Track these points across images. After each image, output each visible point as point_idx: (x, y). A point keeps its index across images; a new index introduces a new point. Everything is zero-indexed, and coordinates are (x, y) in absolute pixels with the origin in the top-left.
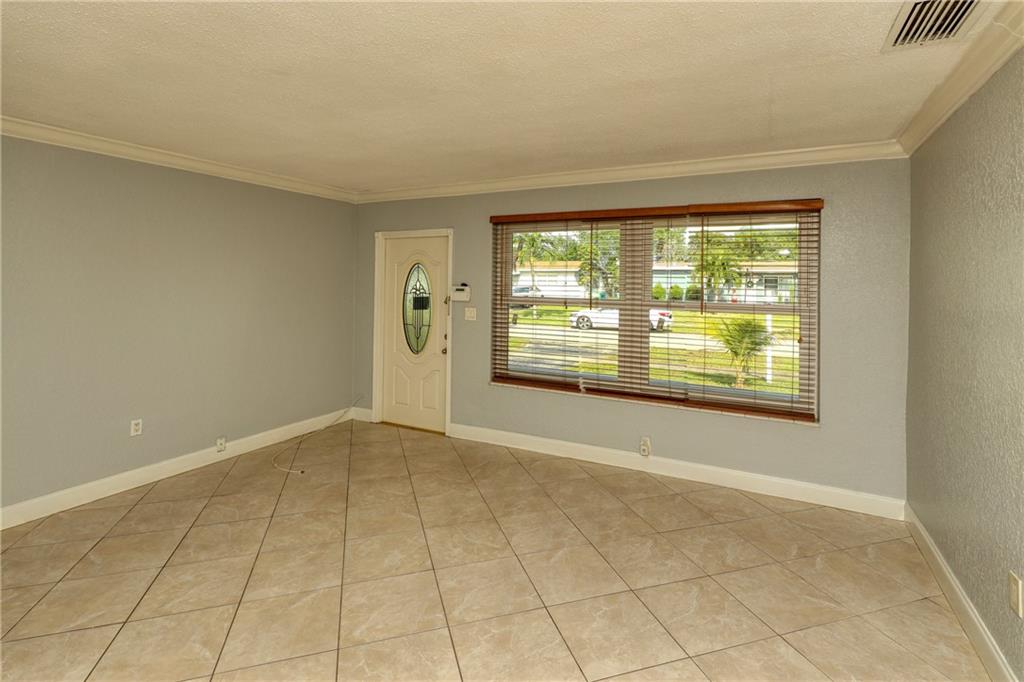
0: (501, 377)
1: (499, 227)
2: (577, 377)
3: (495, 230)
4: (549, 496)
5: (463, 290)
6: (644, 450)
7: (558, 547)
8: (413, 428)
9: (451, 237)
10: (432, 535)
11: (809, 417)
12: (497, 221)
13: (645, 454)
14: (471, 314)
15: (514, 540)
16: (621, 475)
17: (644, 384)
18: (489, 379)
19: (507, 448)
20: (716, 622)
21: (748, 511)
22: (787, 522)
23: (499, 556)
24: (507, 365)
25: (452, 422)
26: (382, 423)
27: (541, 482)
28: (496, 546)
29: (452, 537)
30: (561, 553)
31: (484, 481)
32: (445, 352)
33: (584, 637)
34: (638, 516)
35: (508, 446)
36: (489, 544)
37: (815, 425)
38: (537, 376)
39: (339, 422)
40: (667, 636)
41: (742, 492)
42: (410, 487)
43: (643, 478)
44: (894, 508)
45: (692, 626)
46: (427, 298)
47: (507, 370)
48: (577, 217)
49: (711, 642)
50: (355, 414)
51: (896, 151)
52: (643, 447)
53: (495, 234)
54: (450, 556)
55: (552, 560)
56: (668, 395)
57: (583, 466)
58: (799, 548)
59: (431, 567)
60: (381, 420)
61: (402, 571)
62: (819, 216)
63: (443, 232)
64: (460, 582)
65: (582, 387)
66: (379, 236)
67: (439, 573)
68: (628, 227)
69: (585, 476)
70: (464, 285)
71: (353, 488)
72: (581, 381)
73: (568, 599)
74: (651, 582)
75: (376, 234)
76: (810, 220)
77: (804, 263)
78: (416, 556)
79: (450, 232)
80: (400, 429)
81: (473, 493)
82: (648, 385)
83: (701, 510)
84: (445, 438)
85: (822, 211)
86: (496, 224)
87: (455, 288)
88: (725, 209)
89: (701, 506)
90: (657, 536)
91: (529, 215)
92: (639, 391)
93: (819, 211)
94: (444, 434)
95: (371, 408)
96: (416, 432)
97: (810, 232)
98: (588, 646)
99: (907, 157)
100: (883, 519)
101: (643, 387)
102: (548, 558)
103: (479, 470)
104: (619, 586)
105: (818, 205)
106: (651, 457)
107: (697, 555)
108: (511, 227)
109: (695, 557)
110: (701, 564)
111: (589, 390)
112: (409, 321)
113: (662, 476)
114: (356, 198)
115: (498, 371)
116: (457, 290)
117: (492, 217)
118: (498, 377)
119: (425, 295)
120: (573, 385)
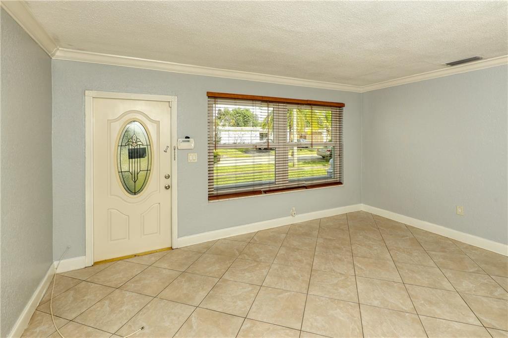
1: (212, 99)
3: (209, 101)
5: (188, 141)
6: (293, 214)
9: (175, 103)
12: (211, 96)
14: (193, 157)
18: (207, 199)
25: (179, 236)
32: (168, 187)
60: (93, 263)
62: (342, 110)
63: (166, 98)
65: (262, 191)
70: (189, 137)
75: (87, 92)
76: (338, 110)
79: (174, 100)
84: (176, 251)
85: (344, 108)
87: (180, 140)
94: (171, 248)
95: (84, 255)
105: (342, 105)
106: (296, 216)
111: (266, 192)
115: (211, 193)
116: (183, 141)
117: (207, 92)
118: (212, 197)
119: (141, 147)
120: (259, 191)
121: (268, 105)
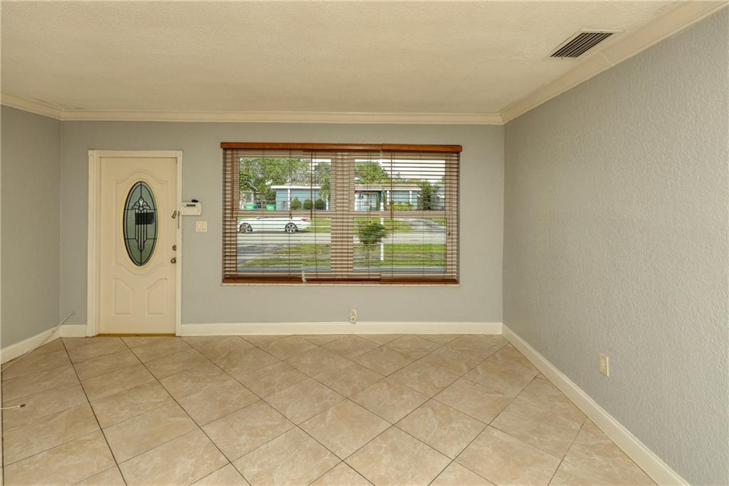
0: (230, 278)
1: (229, 152)
2: (301, 271)
3: (225, 154)
4: (295, 369)
5: (194, 206)
6: (353, 319)
7: (325, 409)
8: (137, 335)
9: (180, 159)
10: (211, 430)
11: (455, 281)
12: (227, 147)
13: (353, 321)
14: (202, 226)
15: (288, 413)
16: (338, 340)
17: (350, 272)
18: (221, 281)
19: (240, 337)
20: (453, 429)
21: (427, 347)
22: (451, 350)
23: (283, 430)
24: (236, 267)
25: (182, 322)
26: (100, 335)
27: (283, 359)
28: (275, 423)
29: (231, 426)
30: (330, 413)
31: (234, 369)
32: (174, 261)
33: (383, 473)
34: (367, 368)
35: (239, 334)
36: (270, 423)
37: (457, 285)
38: (265, 274)
39: (48, 342)
40: (432, 450)
41: (419, 336)
42: (165, 392)
43: (355, 340)
44: (496, 328)
45: (442, 437)
46: (153, 213)
47: (236, 271)
48: (300, 147)
49: (459, 444)
50: (66, 331)
51: (498, 120)
52: (352, 317)
53: (225, 158)
54: (239, 445)
55: (327, 421)
56: (368, 277)
57: (310, 339)
58: (466, 364)
59: (227, 462)
60: (97, 334)
61: (199, 475)
62: (458, 156)
63: (172, 153)
64: (262, 465)
65: (303, 279)
66: (93, 156)
67: (237, 464)
68: (340, 157)
69: (313, 347)
70: (196, 201)
71: (98, 408)
72: (303, 274)
73: (356, 449)
74: (402, 414)
75: (90, 152)
76: (451, 158)
77: (448, 185)
78: (207, 456)
79: (179, 154)
80: (123, 338)
81: (230, 383)
82: (352, 272)
83: (402, 354)
84: (177, 339)
85: (461, 154)
86: (225, 149)
87: (185, 204)
88: (406, 149)
89: (400, 350)
90: (386, 379)
91: (257, 143)
92: (347, 277)
93: (458, 153)
94: (174, 335)
95: (86, 323)
96: (143, 338)
97: (451, 166)
98: (389, 480)
99: (502, 124)
100: (492, 336)
101: (349, 274)
102: (323, 419)
103: (225, 361)
104: (384, 425)
105: (458, 149)
106: (357, 323)
107: (417, 386)
108: (240, 152)
109: (417, 387)
110: (423, 392)
111: (309, 281)
112: (131, 235)
113: (365, 335)
114: (64, 116)
115: (227, 273)
116: (188, 206)
117: (222, 143)
118: (228, 279)
119: (149, 211)
120: (297, 278)
121: (312, 155)
